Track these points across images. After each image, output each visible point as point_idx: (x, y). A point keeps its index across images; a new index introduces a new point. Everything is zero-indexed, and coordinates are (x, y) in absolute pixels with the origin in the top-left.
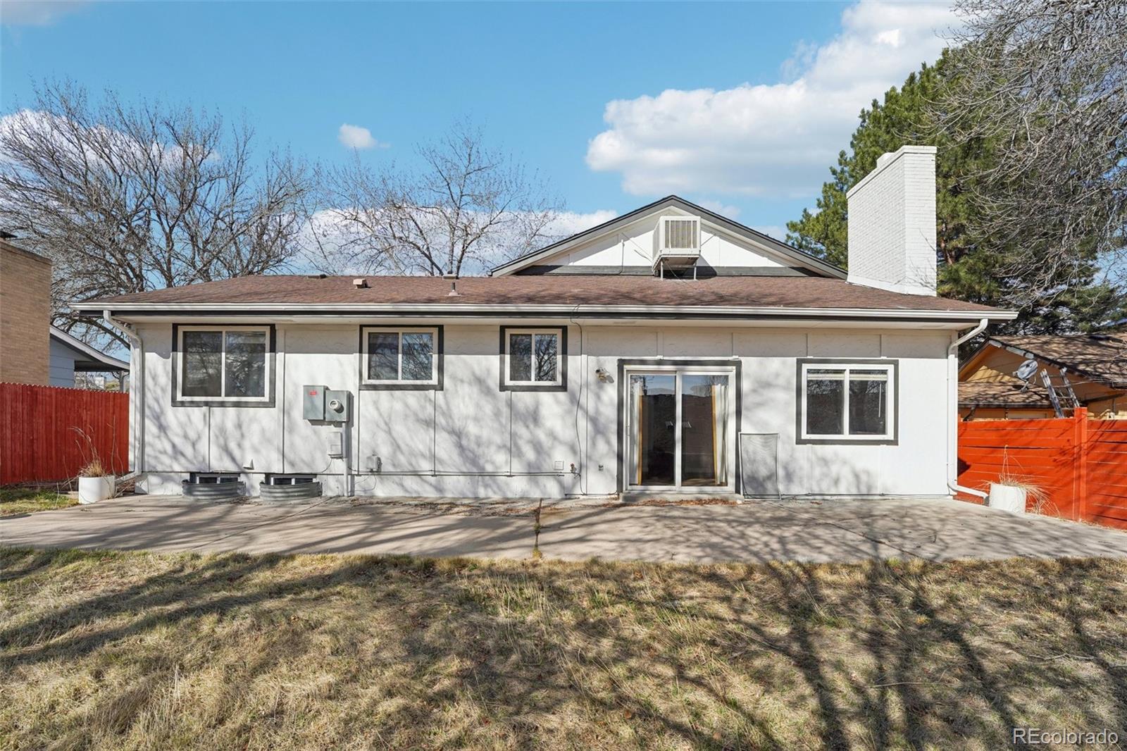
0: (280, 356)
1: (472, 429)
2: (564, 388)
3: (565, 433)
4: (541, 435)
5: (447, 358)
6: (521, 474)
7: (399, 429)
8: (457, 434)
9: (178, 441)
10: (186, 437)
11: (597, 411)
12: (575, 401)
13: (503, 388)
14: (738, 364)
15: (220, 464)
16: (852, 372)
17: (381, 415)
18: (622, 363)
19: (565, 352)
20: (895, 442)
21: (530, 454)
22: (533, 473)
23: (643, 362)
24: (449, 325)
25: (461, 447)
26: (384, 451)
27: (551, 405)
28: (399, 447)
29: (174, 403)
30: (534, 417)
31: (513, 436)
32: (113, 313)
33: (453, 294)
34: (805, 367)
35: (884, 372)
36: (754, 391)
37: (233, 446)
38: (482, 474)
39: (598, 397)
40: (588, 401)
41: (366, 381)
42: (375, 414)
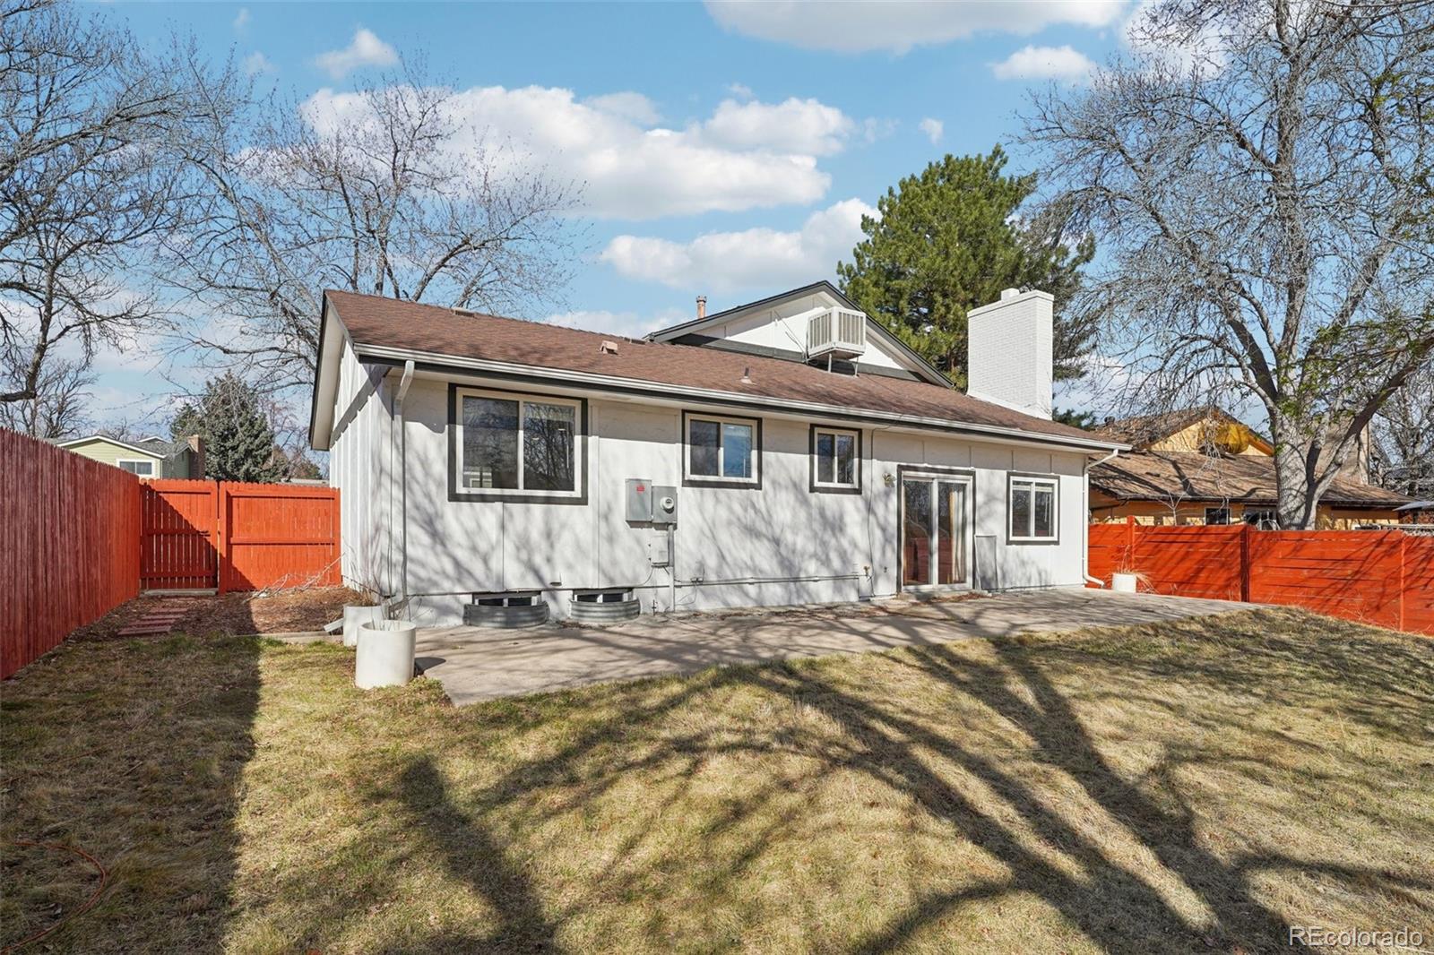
0: (592, 440)
1: (789, 537)
2: (858, 491)
3: (863, 543)
4: (845, 543)
5: (766, 455)
6: (827, 579)
7: (724, 538)
8: (776, 542)
9: (462, 555)
10: (474, 549)
11: (886, 519)
12: (870, 509)
13: (813, 489)
14: (973, 474)
15: (517, 580)
16: (1037, 484)
17: (704, 519)
18: (900, 468)
19: (860, 456)
20: (1057, 543)
21: (836, 563)
22: (838, 578)
23: (916, 469)
24: (766, 420)
25: (778, 553)
26: (712, 562)
27: (851, 507)
28: (723, 557)
29: (454, 497)
30: (835, 525)
31: (824, 544)
32: (419, 365)
33: (746, 381)
34: (1013, 478)
35: (1051, 485)
36: (986, 503)
37: (538, 560)
38: (796, 580)
39: (886, 506)
40: (879, 508)
41: (689, 476)
42: (698, 518)
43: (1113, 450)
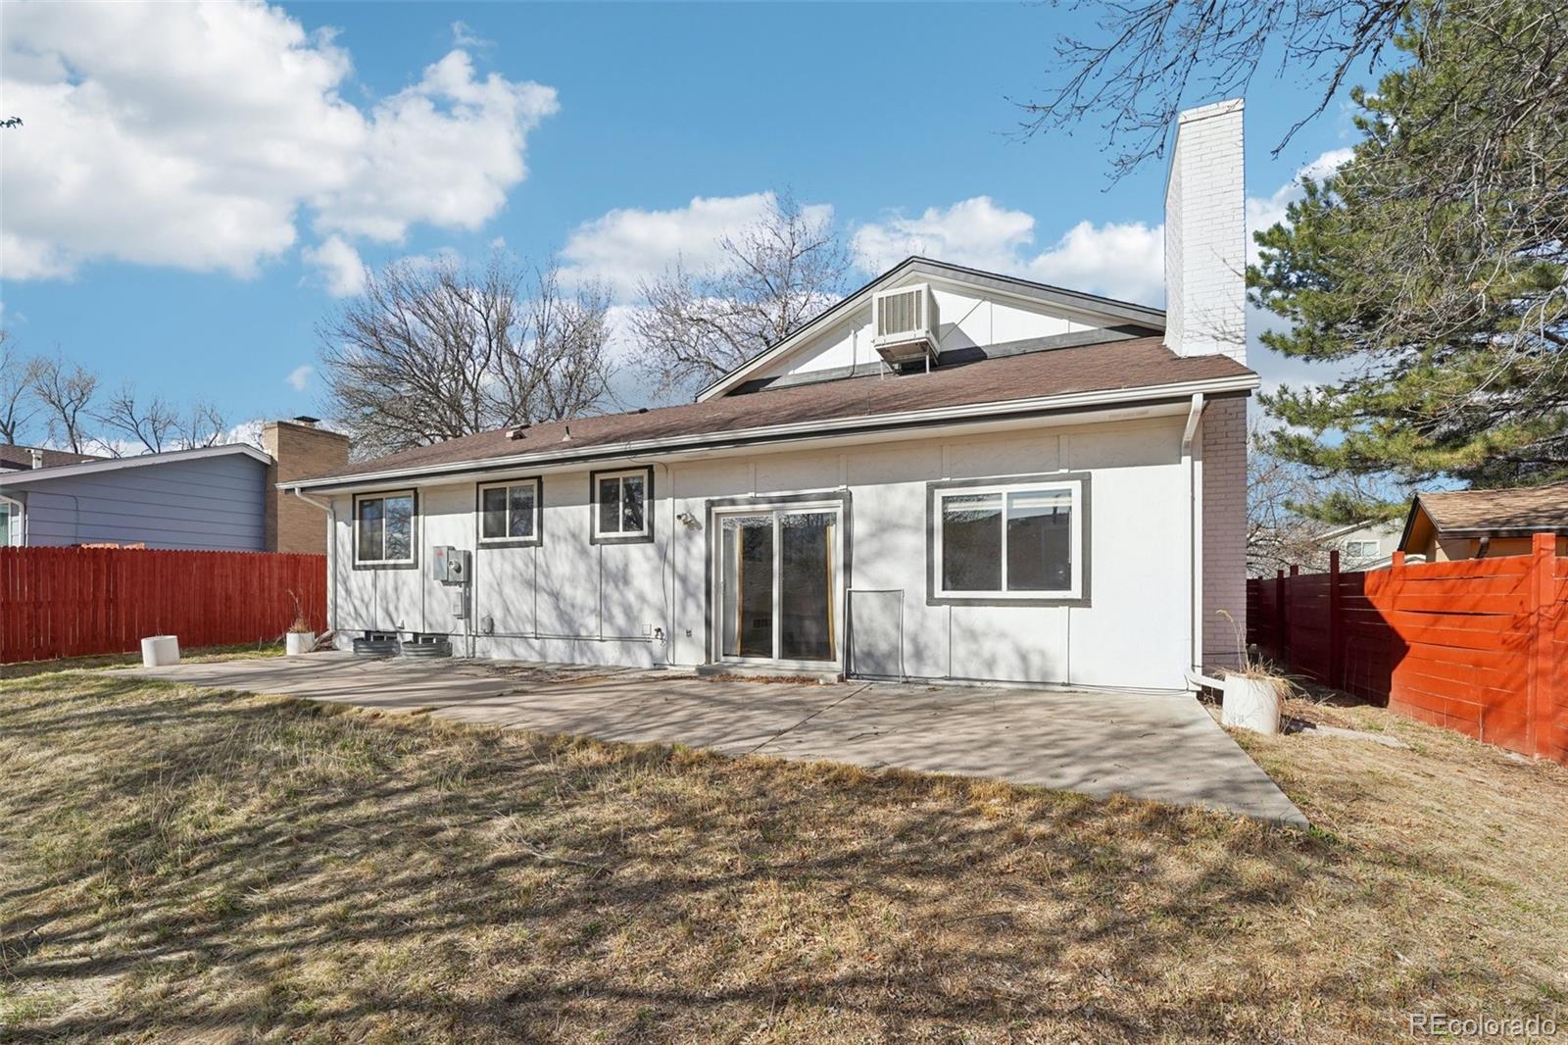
0: (421, 517)
1: (568, 591)
2: (650, 539)
3: (654, 595)
4: (631, 597)
5: (545, 510)
6: (612, 639)
7: (508, 591)
8: (555, 596)
9: (357, 603)
10: (363, 601)
11: (686, 566)
12: (663, 555)
13: (593, 541)
14: (848, 499)
15: (384, 625)
16: (1011, 496)
17: (494, 576)
18: (711, 504)
19: (651, 496)
21: (620, 619)
22: (625, 639)
23: (733, 502)
24: (548, 475)
25: (557, 607)
26: (498, 615)
27: (639, 558)
28: (508, 610)
29: (355, 568)
30: (623, 578)
31: (603, 598)
32: (303, 490)
33: (566, 439)
34: (939, 494)
35: (1069, 493)
36: (873, 535)
37: (391, 608)
38: (577, 637)
39: (688, 550)
40: (679, 556)
41: (484, 540)
42: (491, 576)
43: (1188, 398)
